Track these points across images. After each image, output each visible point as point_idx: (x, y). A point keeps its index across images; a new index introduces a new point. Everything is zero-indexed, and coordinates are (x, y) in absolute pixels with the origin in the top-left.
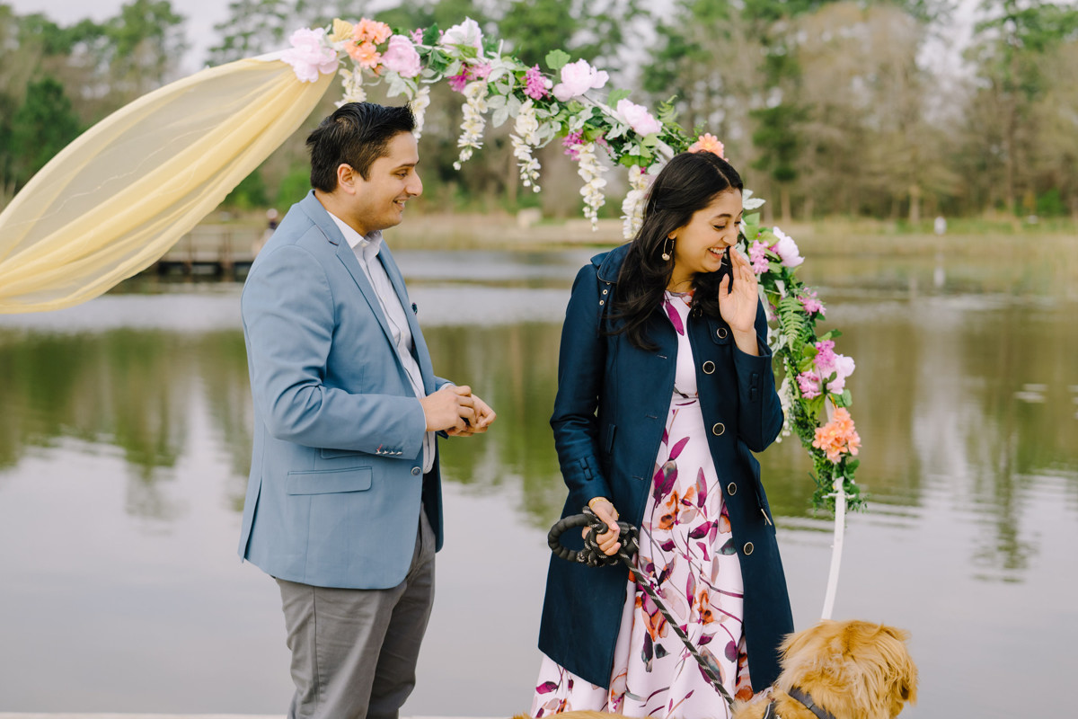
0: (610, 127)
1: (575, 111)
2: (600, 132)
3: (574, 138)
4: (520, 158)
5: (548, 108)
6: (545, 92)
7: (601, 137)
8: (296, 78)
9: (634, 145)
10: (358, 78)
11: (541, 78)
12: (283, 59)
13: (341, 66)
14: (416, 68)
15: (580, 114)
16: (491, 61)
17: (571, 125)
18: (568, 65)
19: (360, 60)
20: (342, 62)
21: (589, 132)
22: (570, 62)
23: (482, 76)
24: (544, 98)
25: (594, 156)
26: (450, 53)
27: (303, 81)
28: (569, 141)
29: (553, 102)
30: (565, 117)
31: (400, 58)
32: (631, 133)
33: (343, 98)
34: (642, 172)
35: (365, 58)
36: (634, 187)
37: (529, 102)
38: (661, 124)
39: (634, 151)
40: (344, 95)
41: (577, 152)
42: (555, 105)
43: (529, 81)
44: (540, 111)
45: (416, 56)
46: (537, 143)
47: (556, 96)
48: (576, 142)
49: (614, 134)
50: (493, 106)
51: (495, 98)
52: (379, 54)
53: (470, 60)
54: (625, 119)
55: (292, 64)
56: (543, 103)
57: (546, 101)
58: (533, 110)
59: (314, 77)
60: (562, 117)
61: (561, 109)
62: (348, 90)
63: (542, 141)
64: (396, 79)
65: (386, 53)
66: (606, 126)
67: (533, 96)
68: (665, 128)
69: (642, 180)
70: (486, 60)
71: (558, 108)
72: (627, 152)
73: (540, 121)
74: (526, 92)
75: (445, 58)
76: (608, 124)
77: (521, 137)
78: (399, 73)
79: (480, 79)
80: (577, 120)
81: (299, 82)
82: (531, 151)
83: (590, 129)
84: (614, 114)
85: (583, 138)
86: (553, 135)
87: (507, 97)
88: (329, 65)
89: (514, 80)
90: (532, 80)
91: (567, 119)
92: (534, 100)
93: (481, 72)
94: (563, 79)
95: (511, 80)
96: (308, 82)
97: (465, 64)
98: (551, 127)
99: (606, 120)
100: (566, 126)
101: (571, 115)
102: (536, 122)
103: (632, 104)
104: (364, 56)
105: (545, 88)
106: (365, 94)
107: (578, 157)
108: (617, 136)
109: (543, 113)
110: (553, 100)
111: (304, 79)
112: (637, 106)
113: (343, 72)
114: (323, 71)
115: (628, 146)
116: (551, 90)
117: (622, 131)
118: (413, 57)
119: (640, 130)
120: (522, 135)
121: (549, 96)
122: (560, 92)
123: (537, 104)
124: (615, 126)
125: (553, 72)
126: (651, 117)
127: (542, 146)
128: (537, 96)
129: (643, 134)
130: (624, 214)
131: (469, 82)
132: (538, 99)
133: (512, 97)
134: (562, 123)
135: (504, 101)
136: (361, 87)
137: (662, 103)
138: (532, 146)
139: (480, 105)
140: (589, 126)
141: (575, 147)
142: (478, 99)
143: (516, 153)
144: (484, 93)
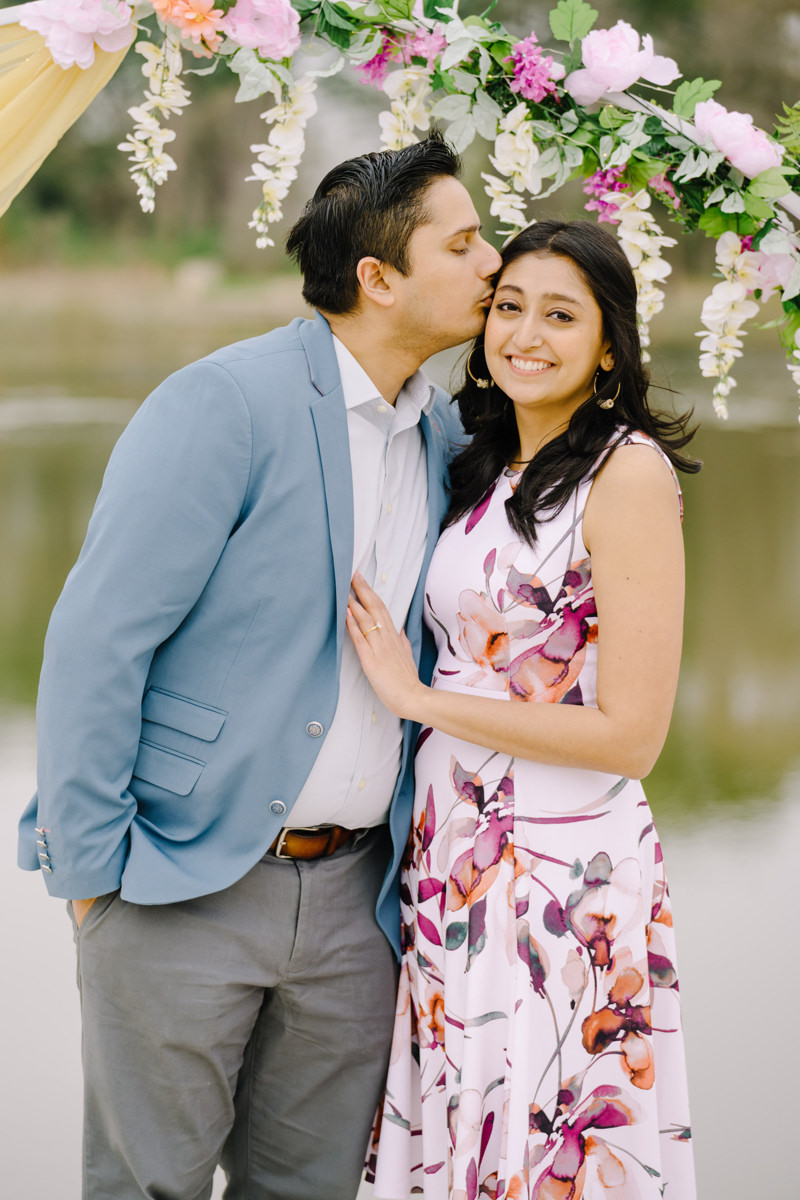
0: (681, 157)
1: (611, 125)
2: (660, 167)
3: (610, 179)
4: (502, 220)
5: (555, 119)
6: (551, 86)
7: (663, 176)
8: (51, 62)
9: (728, 192)
10: (176, 62)
11: (542, 60)
12: (22, 24)
13: (141, 36)
14: (292, 41)
15: (619, 133)
16: (439, 24)
17: (603, 156)
18: (594, 33)
19: (180, 23)
20: (142, 28)
21: (639, 166)
22: (596, 26)
23: (424, 55)
24: (549, 100)
25: (649, 217)
26: (361, 9)
27: (65, 68)
28: (598, 186)
29: (568, 108)
30: (589, 137)
31: (258, 19)
32: (724, 170)
33: (146, 100)
34: (745, 247)
35: (193, 22)
36: (727, 276)
37: (521, 110)
38: (782, 150)
39: (733, 205)
40: (147, 93)
41: (614, 207)
42: (571, 114)
43: (518, 65)
44: (538, 124)
45: (291, 17)
46: (535, 189)
47: (572, 94)
48: (612, 187)
49: (689, 171)
50: (447, 115)
51: (450, 100)
52: (220, 12)
53: (400, 24)
54: (713, 141)
55: (42, 33)
56: (546, 110)
57: (553, 105)
58: (528, 125)
59: (86, 59)
60: (584, 139)
61: (582, 120)
62: (155, 85)
63: (547, 183)
64: (254, 64)
65: (232, 10)
66: (672, 155)
67: (531, 94)
68: (789, 157)
69: (746, 264)
70: (430, 23)
71: (576, 119)
72: (715, 205)
73: (542, 144)
74: (514, 88)
75: (349, 19)
76: (674, 150)
77: (504, 179)
78: (256, 50)
79: (418, 60)
80: (618, 144)
81: (59, 67)
82: (524, 206)
83: (639, 161)
84: (687, 129)
85: (627, 178)
86: (567, 174)
87: (474, 96)
88: (116, 34)
89: (490, 62)
90: (525, 62)
91: (596, 142)
92: (530, 104)
93: (422, 49)
94: (585, 60)
95: (485, 64)
96: (76, 70)
97: (389, 32)
98: (563, 156)
99: (672, 141)
100: (591, 156)
101: (605, 134)
102: (534, 148)
103: (723, 109)
104: (191, 16)
105: (549, 80)
106: (188, 94)
107: (616, 216)
108: (698, 174)
109: (548, 130)
110: (567, 103)
111: (66, 62)
112: (735, 114)
113: (143, 48)
114: (102, 45)
115: (717, 195)
116: (561, 83)
117: (708, 166)
118: (286, 19)
119: (743, 164)
120: (505, 173)
121: (556, 96)
122: (580, 87)
123: (537, 113)
124: (691, 155)
125: (564, 44)
126: (762, 135)
127: (546, 195)
128: (535, 95)
129: (749, 172)
130: (705, 328)
131: (394, 67)
132: (537, 100)
133: (482, 96)
134: (585, 149)
135: (467, 106)
136: (180, 77)
137: (785, 107)
138: (526, 195)
139: (415, 115)
140: (640, 155)
141: (610, 197)
142: (413, 102)
143: (494, 211)
144: (425, 90)
